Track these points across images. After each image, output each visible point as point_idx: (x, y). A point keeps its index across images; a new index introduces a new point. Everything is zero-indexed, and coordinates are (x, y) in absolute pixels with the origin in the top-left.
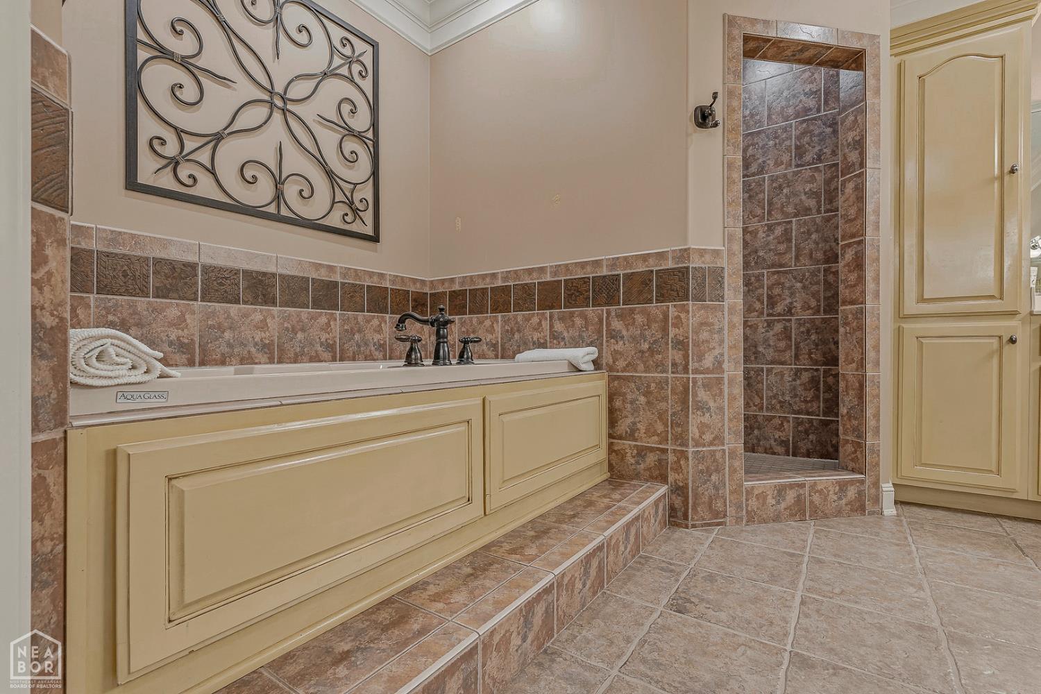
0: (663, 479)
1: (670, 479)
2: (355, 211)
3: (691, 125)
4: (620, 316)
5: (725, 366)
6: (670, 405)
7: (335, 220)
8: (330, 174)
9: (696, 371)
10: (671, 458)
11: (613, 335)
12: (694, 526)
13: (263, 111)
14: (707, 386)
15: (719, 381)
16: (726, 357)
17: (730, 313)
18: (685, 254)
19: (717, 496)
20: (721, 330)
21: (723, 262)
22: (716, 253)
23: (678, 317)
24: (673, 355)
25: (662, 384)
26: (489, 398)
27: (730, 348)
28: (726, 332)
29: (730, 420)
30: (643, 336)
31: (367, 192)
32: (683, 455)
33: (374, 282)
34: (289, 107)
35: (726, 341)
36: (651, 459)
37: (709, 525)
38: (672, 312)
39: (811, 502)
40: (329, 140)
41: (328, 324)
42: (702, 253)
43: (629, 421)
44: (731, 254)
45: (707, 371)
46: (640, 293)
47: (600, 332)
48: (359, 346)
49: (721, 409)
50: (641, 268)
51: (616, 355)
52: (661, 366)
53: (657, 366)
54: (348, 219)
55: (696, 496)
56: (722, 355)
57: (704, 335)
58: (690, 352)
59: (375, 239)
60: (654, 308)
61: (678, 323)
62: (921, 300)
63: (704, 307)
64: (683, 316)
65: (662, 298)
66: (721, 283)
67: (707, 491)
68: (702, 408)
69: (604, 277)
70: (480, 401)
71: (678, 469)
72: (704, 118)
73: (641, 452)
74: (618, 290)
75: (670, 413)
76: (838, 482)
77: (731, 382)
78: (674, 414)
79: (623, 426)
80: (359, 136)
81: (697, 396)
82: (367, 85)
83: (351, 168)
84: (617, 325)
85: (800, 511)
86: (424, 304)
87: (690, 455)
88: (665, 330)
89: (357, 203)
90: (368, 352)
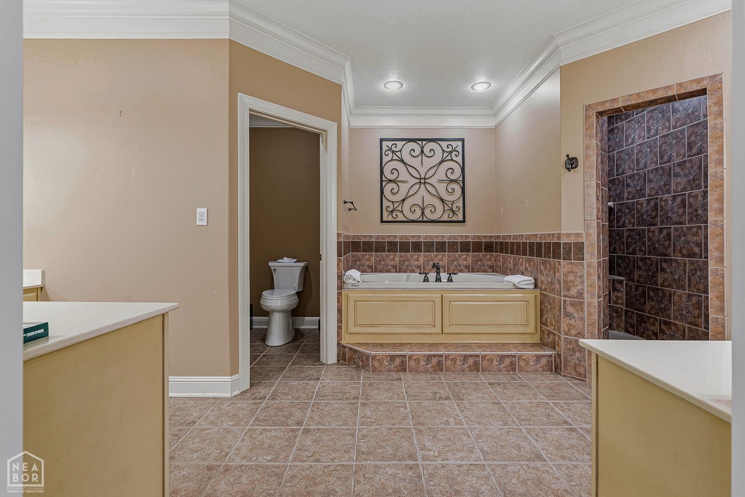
1: (555, 349)
2: (453, 212)
3: (564, 169)
4: (543, 263)
5: (585, 295)
6: (556, 312)
7: (445, 218)
8: (442, 200)
9: (565, 296)
10: (557, 338)
11: (541, 273)
12: (565, 376)
13: (418, 186)
14: (573, 305)
15: (582, 304)
16: (586, 291)
17: (588, 267)
18: (559, 236)
19: (580, 365)
20: (582, 276)
21: (583, 240)
22: (578, 235)
23: (558, 267)
24: (557, 286)
25: (554, 300)
26: (444, 295)
27: (588, 286)
28: (585, 277)
29: (588, 325)
30: (549, 275)
31: (460, 204)
32: (560, 338)
33: (464, 240)
34: (426, 181)
35: (585, 282)
36: (551, 338)
37: (575, 378)
38: (557, 264)
40: (441, 188)
41: (442, 258)
42: (569, 235)
43: (545, 316)
44: (589, 235)
45: (573, 297)
46: (548, 252)
47: (538, 270)
48: (456, 267)
49: (582, 319)
50: (548, 240)
51: (542, 282)
52: (554, 291)
54: (450, 216)
55: (566, 360)
56: (583, 289)
57: (571, 278)
58: (562, 286)
59: (464, 221)
60: (552, 261)
61: (558, 270)
63: (570, 263)
64: (560, 267)
65: (554, 257)
66: (582, 250)
67: (573, 360)
68: (569, 316)
69: (538, 243)
70: (439, 295)
71: (558, 345)
72: (572, 163)
73: (549, 333)
74: (542, 250)
75: (556, 316)
77: (589, 304)
79: (544, 319)
80: (455, 181)
81: (566, 309)
82: (460, 160)
83: (452, 195)
84: (542, 267)
86: (491, 247)
88: (555, 273)
89: (454, 209)
90: (460, 269)
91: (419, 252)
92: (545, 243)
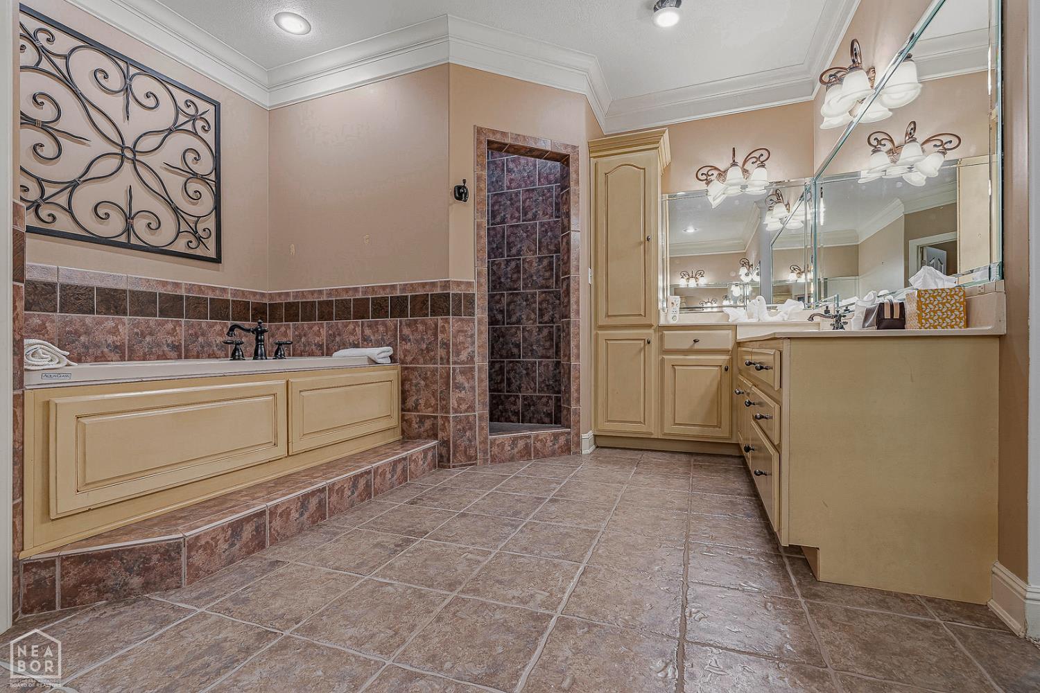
0: (435, 436)
1: (439, 436)
2: (199, 239)
3: (452, 199)
4: (409, 325)
5: (476, 359)
6: (439, 387)
7: (180, 246)
8: (175, 210)
9: (455, 363)
10: (440, 422)
11: (404, 339)
12: (454, 467)
13: (115, 162)
14: (463, 372)
15: (472, 369)
16: (476, 354)
17: (479, 324)
18: (446, 285)
19: (470, 446)
20: (472, 336)
21: (474, 290)
22: (469, 284)
23: (443, 327)
24: (441, 352)
25: (434, 371)
26: (291, 380)
27: (479, 347)
28: (476, 336)
29: (479, 395)
30: (423, 339)
31: (211, 224)
32: (447, 419)
33: (217, 295)
34: (137, 158)
35: (476, 343)
36: (428, 424)
37: (465, 465)
38: (440, 323)
39: (535, 448)
40: (174, 184)
41: (174, 329)
42: (458, 284)
43: (414, 398)
44: (479, 285)
45: (463, 363)
46: (421, 309)
47: (395, 336)
48: (203, 347)
49: (473, 388)
50: (421, 292)
51: (406, 352)
52: (433, 360)
53: (431, 360)
54: (193, 245)
55: (455, 446)
56: (474, 352)
57: (461, 338)
58: (451, 350)
59: (218, 260)
60: (429, 319)
61: (444, 330)
62: (608, 316)
63: (460, 320)
64: (446, 325)
65: (434, 313)
66: (472, 303)
67: (463, 443)
68: (459, 387)
69: (398, 297)
70: (284, 382)
71: (444, 429)
72: (460, 193)
73: (422, 419)
74: (407, 307)
75: (439, 392)
76: (553, 434)
77: (480, 369)
78: (441, 392)
79: (411, 402)
80: (203, 178)
81: (455, 379)
82: (210, 137)
83: (194, 204)
84: (406, 331)
85: (526, 453)
86: (263, 312)
87: (451, 419)
88: (436, 335)
89: (200, 232)
90: (211, 352)
91: (117, 313)
92: (414, 297)
